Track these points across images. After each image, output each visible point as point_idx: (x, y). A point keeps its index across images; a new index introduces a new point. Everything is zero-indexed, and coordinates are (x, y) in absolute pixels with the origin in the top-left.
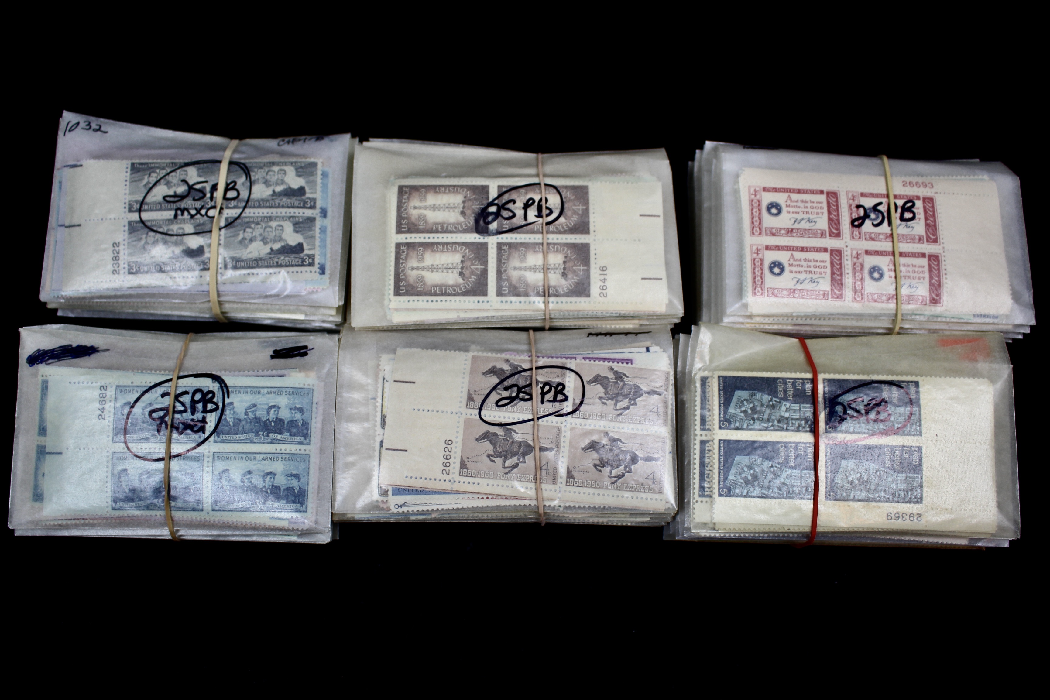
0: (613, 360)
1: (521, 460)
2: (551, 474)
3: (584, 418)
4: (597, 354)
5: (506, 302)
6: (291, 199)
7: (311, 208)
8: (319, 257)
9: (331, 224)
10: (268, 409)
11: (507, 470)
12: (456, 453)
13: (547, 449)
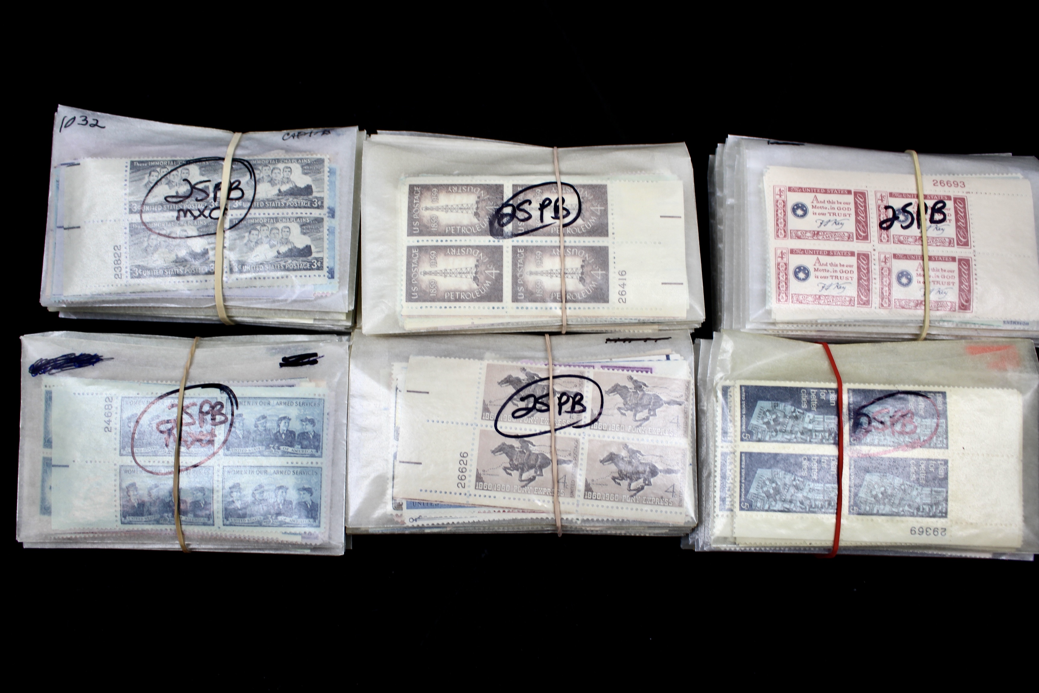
0: (632, 369)
1: (538, 473)
2: (569, 487)
3: (602, 430)
4: (616, 362)
5: (522, 308)
6: (297, 199)
7: (318, 207)
8: (327, 260)
9: (339, 224)
10: (279, 420)
11: (524, 483)
12: (471, 465)
13: (565, 462)
